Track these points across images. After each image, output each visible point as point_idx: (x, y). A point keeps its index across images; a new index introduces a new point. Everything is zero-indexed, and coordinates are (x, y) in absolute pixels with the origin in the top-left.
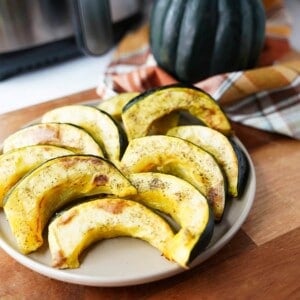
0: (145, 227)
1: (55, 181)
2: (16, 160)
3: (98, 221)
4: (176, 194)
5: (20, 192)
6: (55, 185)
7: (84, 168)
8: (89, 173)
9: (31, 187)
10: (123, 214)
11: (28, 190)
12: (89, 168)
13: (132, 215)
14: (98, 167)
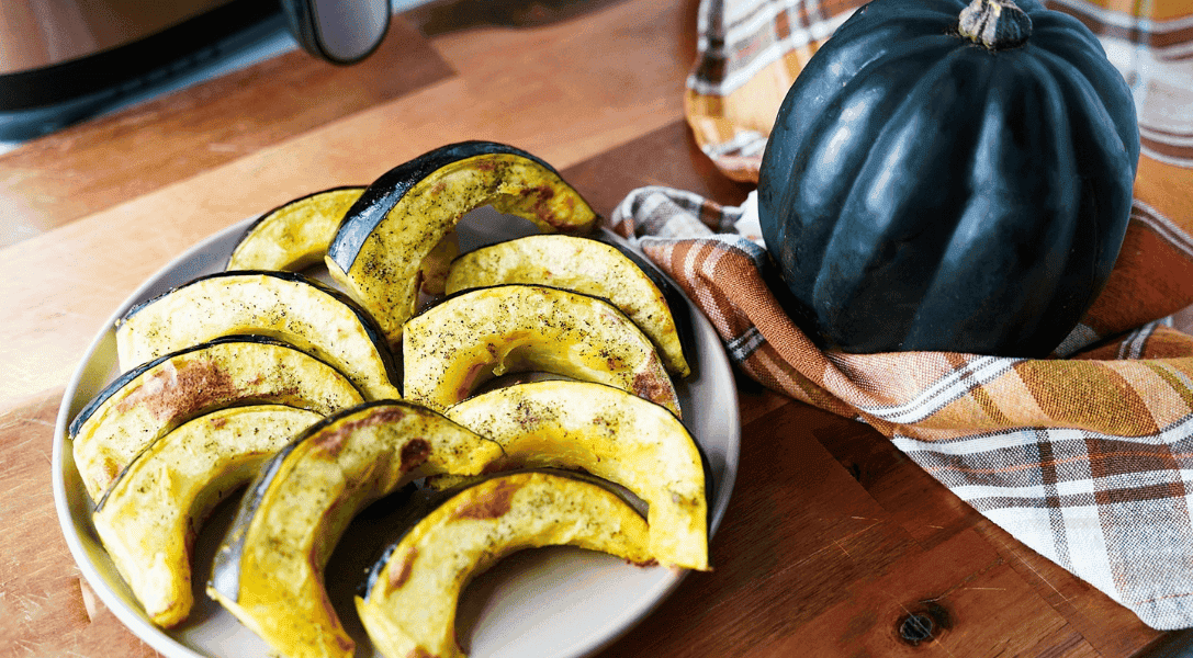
0: (570, 517)
1: (322, 496)
2: (165, 482)
3: (469, 547)
4: (597, 421)
5: (260, 553)
6: (327, 505)
7: (368, 440)
8: (385, 447)
9: (276, 532)
10: (514, 511)
11: (274, 543)
12: (380, 438)
13: (531, 503)
14: (398, 427)
